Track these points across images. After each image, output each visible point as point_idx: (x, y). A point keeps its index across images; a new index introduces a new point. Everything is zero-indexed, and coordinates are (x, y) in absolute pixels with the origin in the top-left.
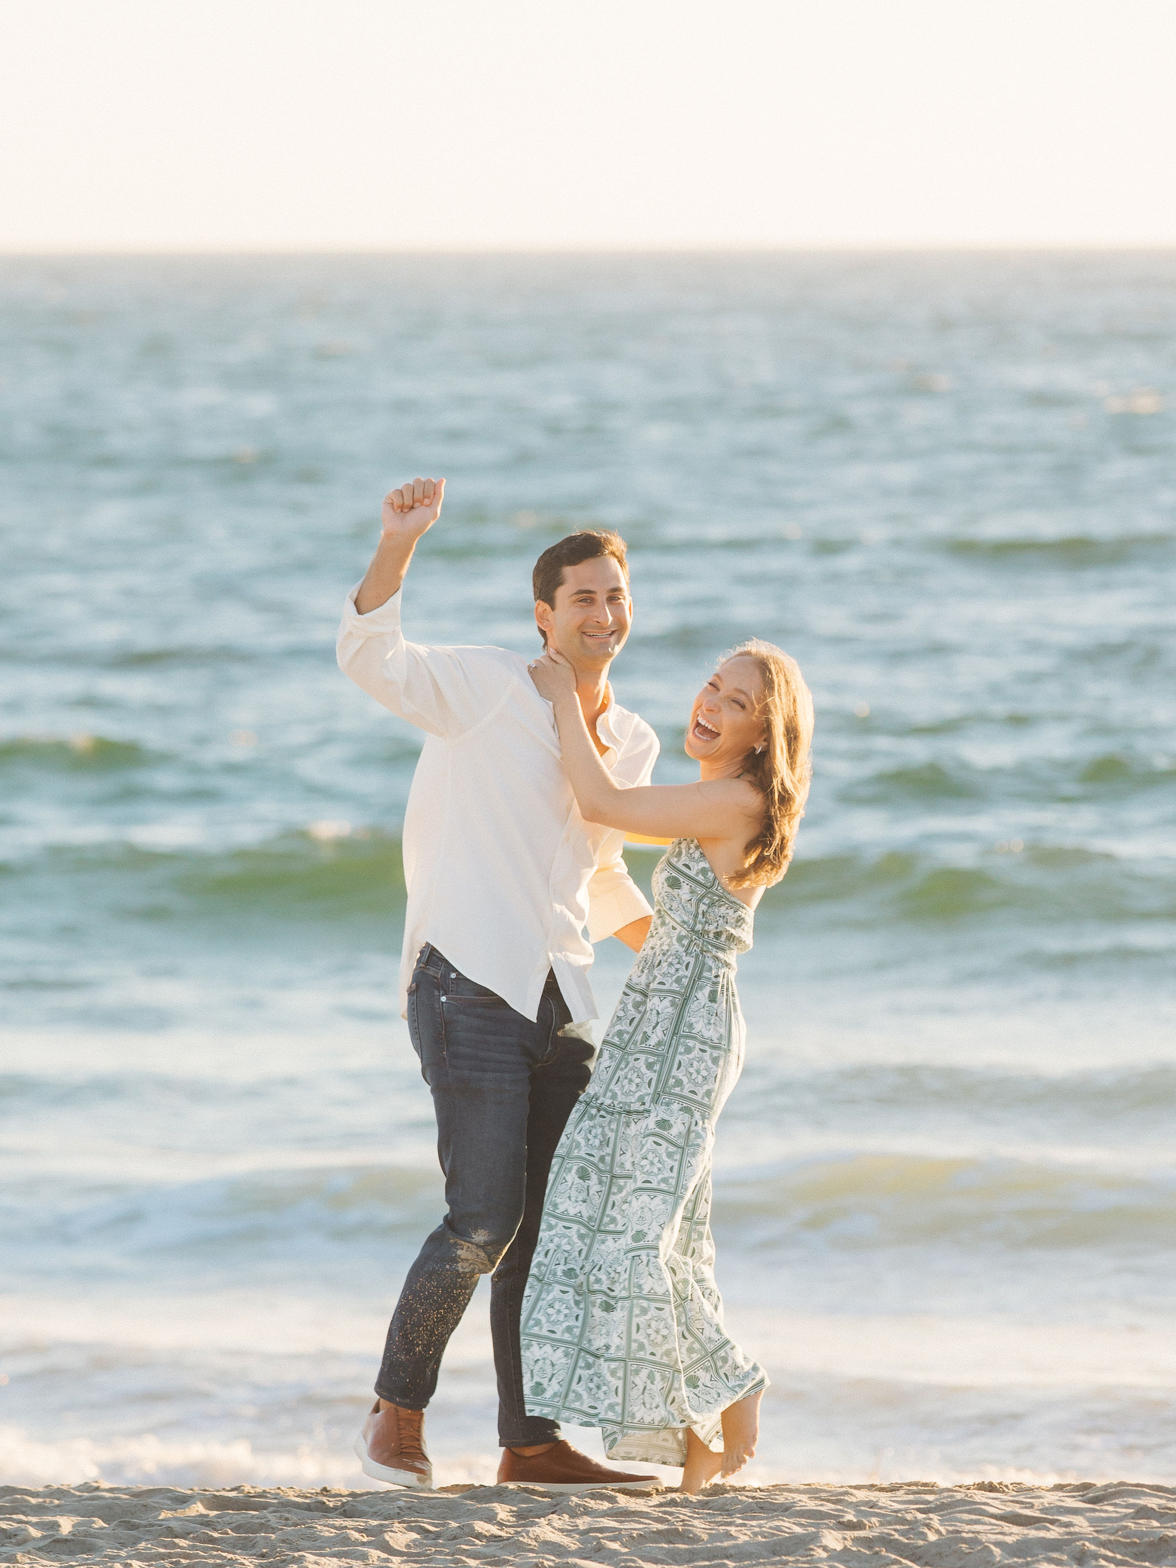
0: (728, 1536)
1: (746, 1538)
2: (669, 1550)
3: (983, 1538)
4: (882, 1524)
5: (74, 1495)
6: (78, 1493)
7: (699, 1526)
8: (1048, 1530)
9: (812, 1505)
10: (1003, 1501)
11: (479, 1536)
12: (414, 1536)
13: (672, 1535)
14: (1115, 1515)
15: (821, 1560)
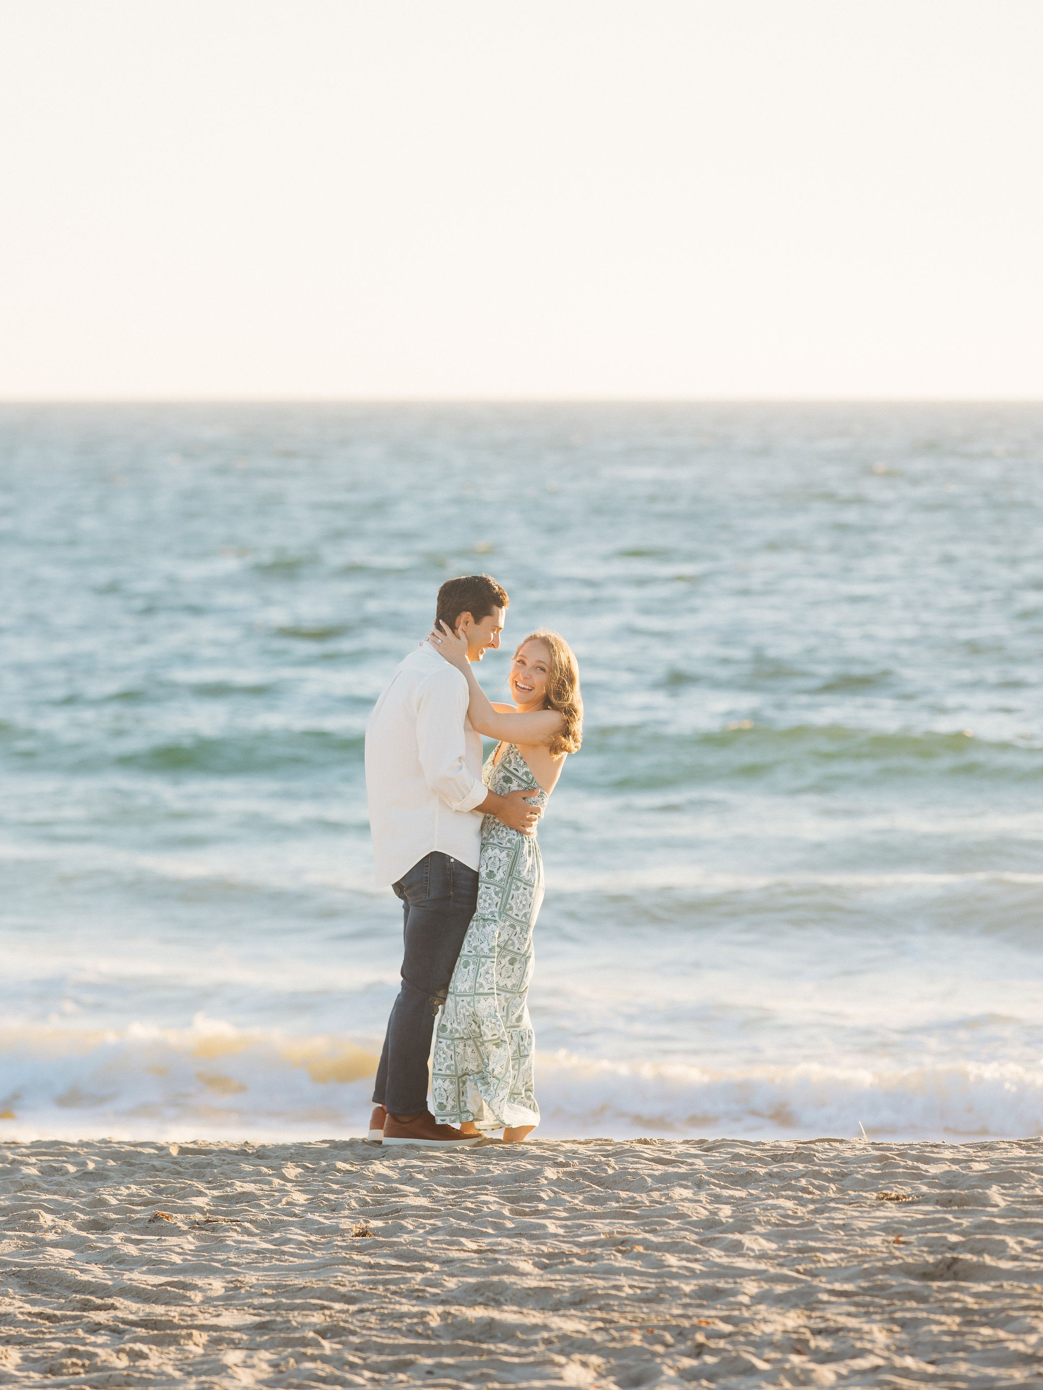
0: (489, 1170)
1: (499, 1172)
2: (452, 1179)
3: (641, 1172)
4: (580, 1164)
5: (96, 1146)
6: (98, 1145)
7: (471, 1165)
8: (680, 1167)
9: (538, 1152)
10: (653, 1150)
11: (339, 1171)
12: (300, 1170)
13: (455, 1170)
14: (719, 1158)
15: (543, 1185)
